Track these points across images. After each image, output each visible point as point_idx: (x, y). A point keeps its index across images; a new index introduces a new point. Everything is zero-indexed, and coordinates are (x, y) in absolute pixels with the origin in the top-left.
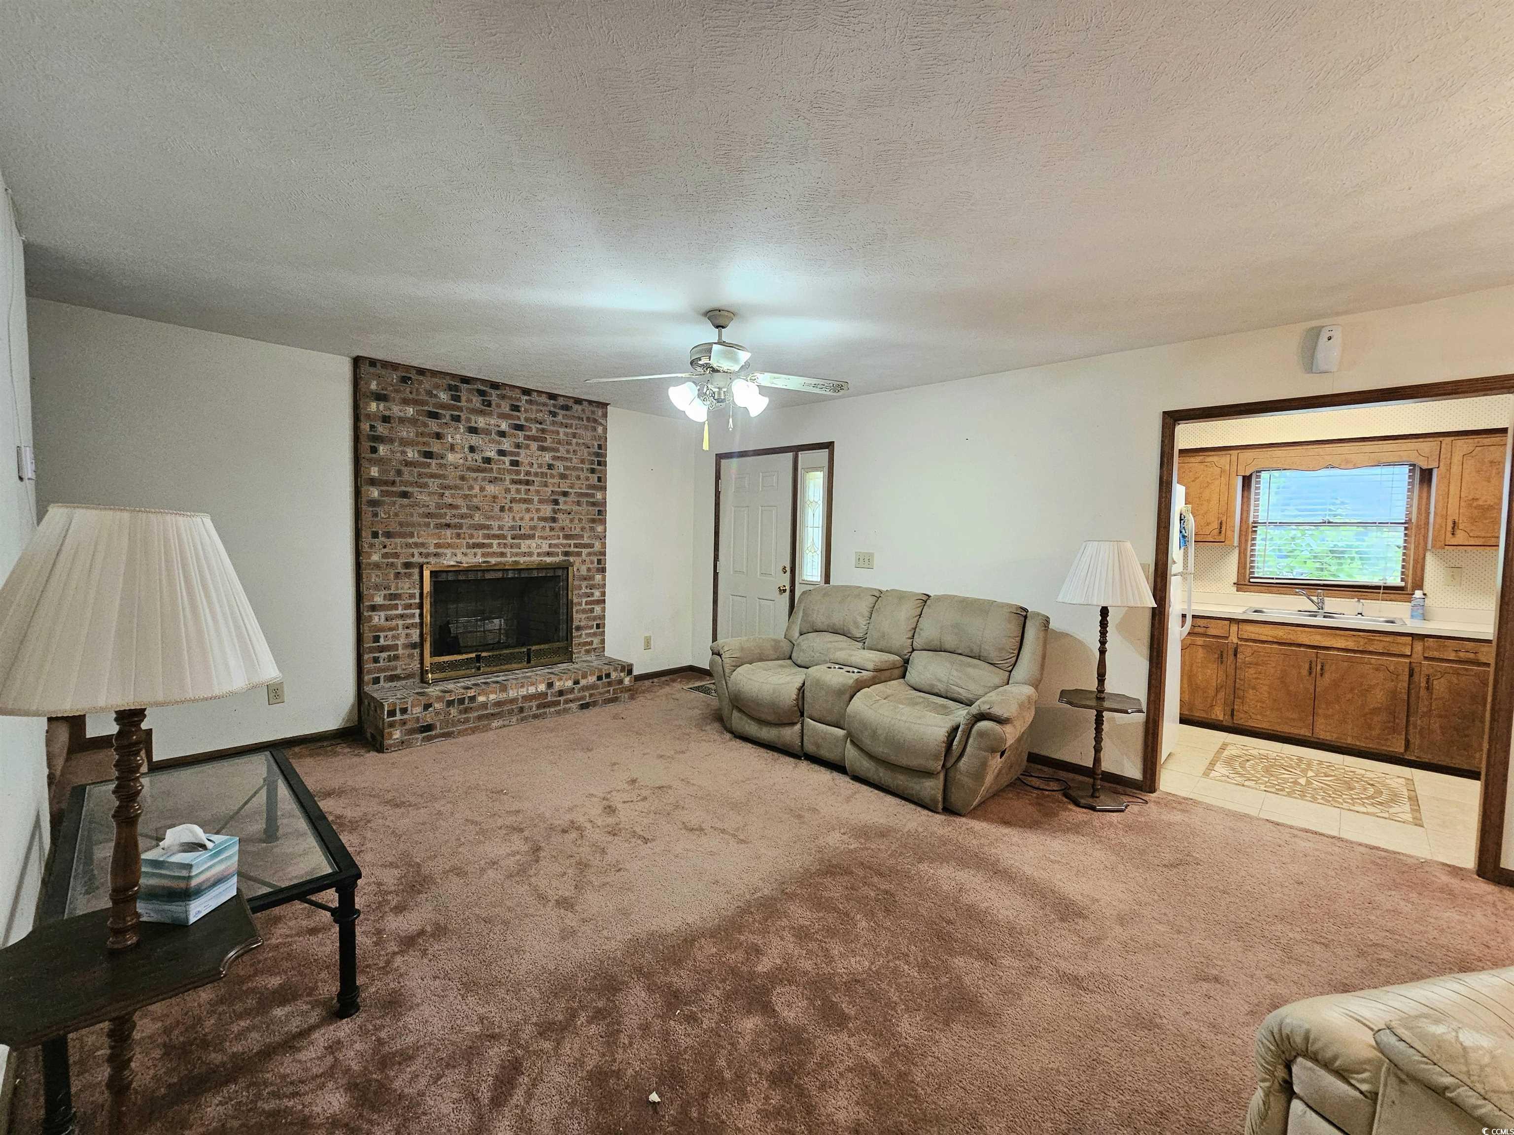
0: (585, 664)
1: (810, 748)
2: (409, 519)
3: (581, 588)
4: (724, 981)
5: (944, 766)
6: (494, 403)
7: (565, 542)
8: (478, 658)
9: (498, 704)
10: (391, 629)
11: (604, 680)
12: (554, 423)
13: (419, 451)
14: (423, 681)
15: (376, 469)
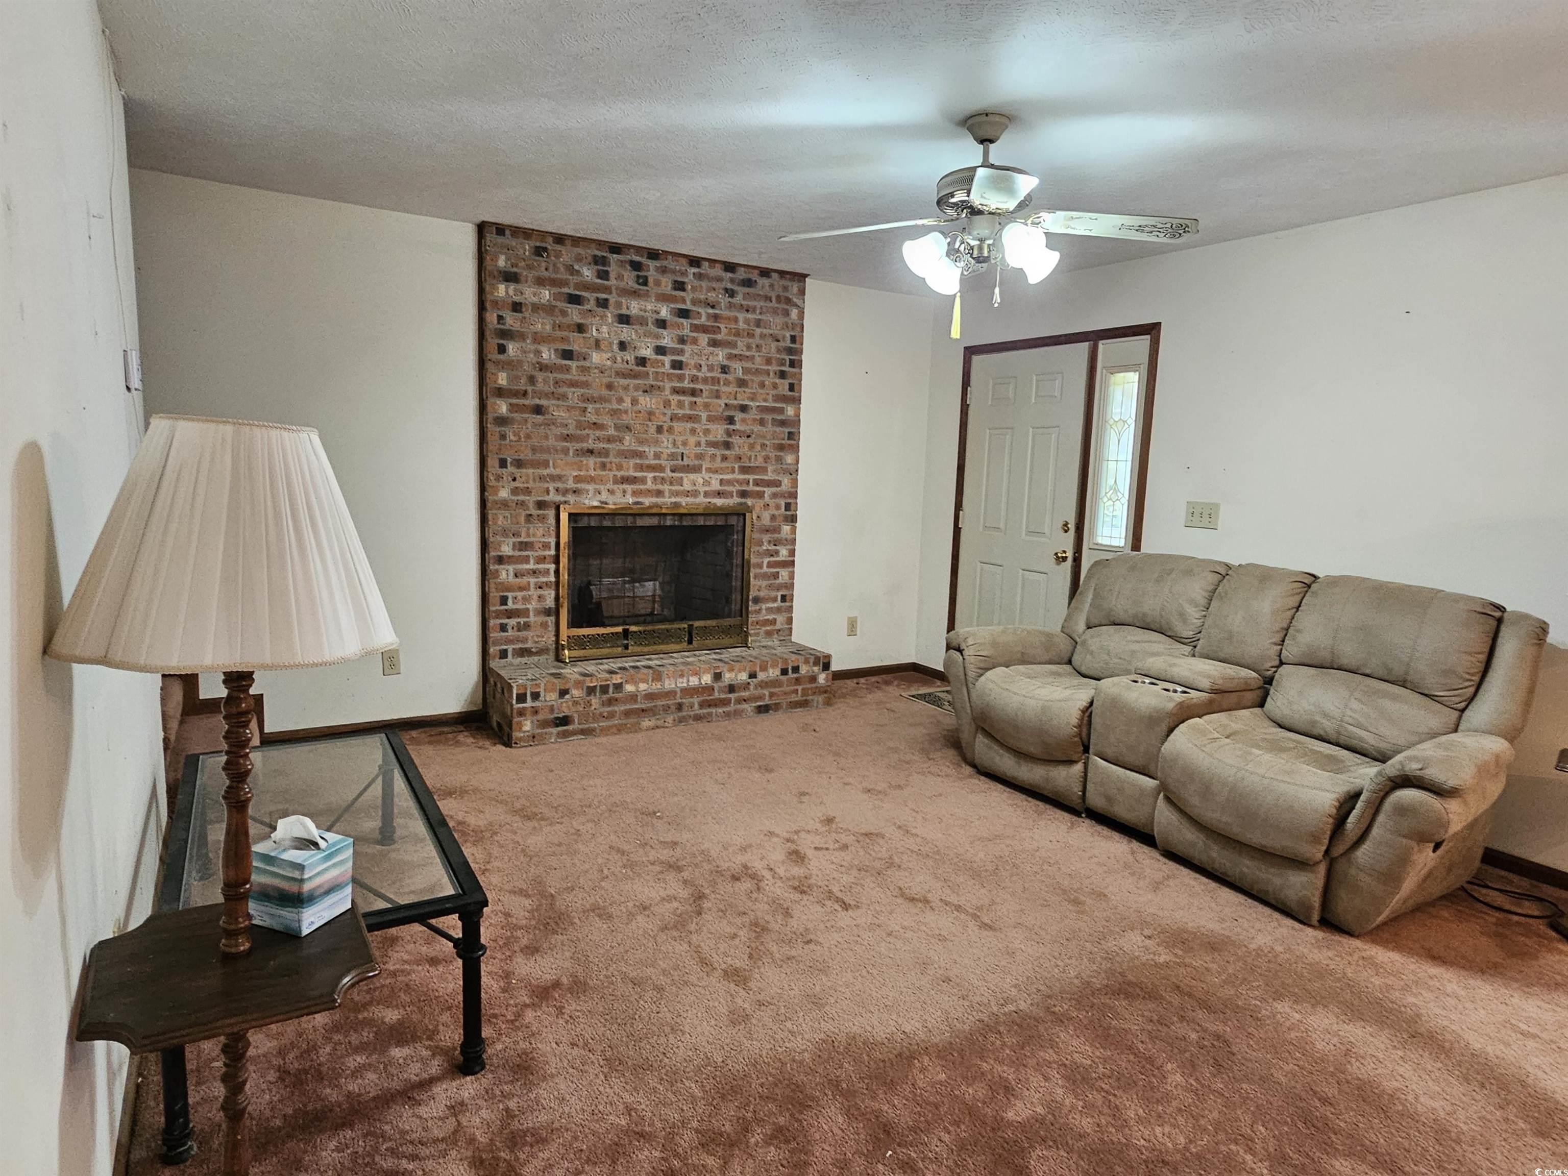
0: (765, 651)
1: (1095, 800)
2: (545, 443)
3: (760, 544)
4: (957, 1124)
5: (1327, 852)
6: (651, 280)
7: (742, 477)
8: (626, 633)
9: (650, 696)
10: (521, 589)
11: (791, 675)
12: (731, 306)
13: (556, 350)
14: (558, 659)
15: (505, 375)
